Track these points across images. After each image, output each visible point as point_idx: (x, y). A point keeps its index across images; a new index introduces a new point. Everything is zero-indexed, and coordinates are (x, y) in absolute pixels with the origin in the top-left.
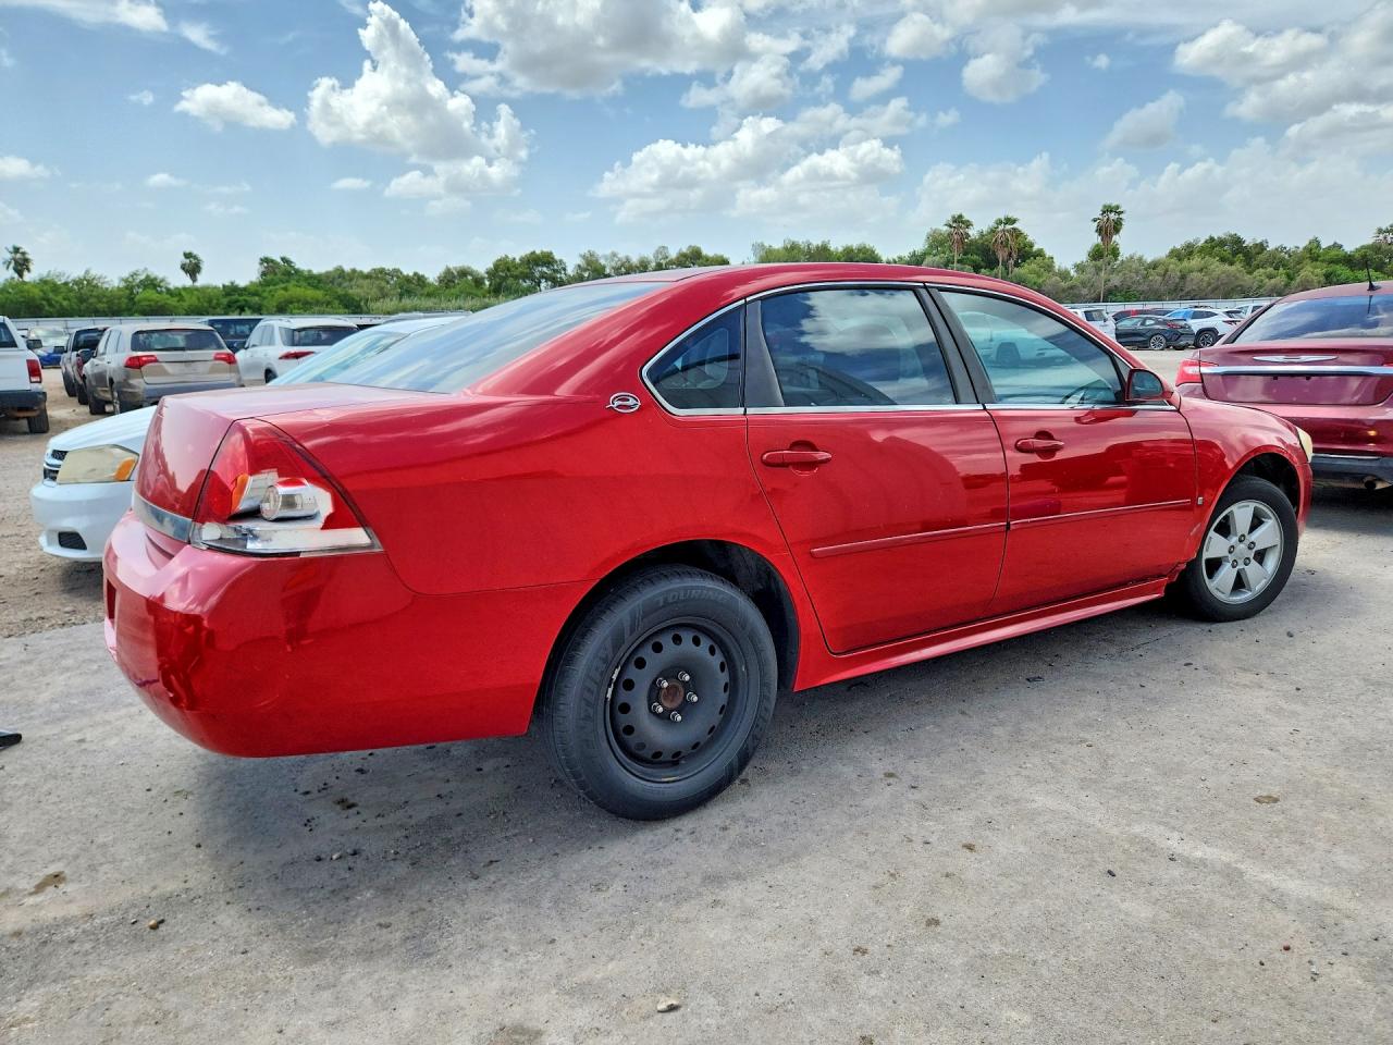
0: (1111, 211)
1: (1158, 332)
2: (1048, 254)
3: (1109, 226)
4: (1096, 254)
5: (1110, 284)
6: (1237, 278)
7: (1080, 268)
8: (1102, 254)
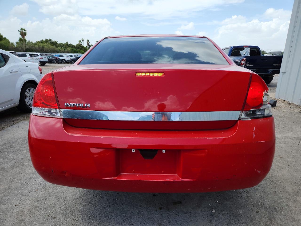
0: (23, 30)
1: (54, 60)
2: (7, 39)
3: (23, 33)
4: (20, 40)
5: (26, 48)
6: (55, 49)
7: (17, 43)
8: (22, 40)
